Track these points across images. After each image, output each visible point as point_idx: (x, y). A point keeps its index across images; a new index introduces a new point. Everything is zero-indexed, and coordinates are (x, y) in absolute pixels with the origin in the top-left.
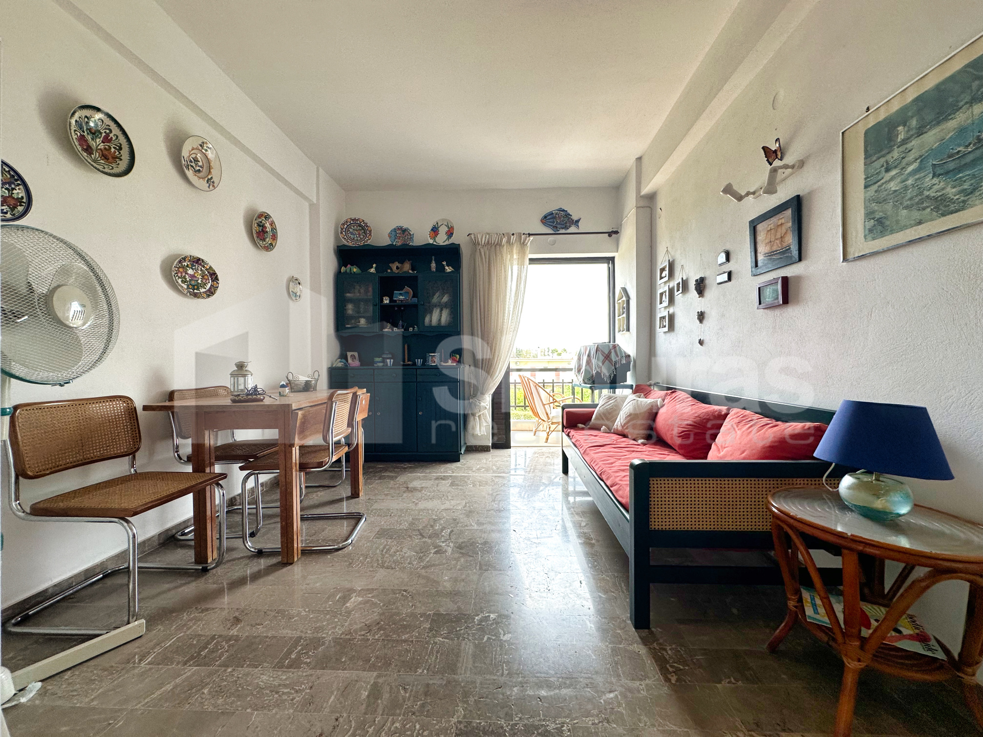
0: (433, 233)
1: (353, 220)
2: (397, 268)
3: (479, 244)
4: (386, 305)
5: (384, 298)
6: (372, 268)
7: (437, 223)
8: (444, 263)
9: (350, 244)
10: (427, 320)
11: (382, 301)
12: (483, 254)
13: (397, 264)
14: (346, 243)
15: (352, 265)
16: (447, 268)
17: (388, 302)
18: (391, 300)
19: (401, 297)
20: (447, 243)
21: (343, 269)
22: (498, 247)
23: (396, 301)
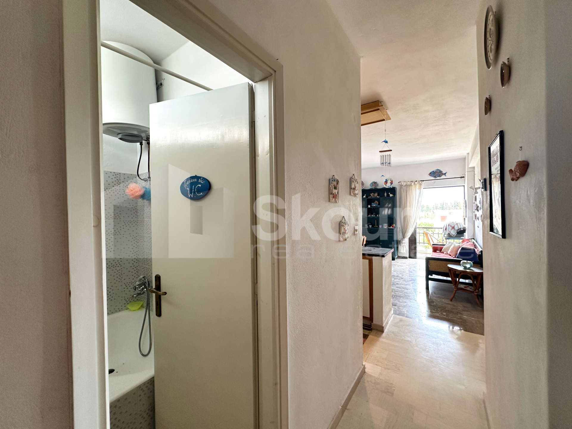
2: (373, 195)
3: (402, 185)
6: (364, 196)
7: (387, 179)
8: (390, 193)
10: (383, 213)
11: (368, 206)
12: (404, 189)
13: (373, 194)
16: (390, 195)
17: (370, 207)
18: (371, 206)
19: (374, 205)
22: (410, 186)
23: (372, 206)
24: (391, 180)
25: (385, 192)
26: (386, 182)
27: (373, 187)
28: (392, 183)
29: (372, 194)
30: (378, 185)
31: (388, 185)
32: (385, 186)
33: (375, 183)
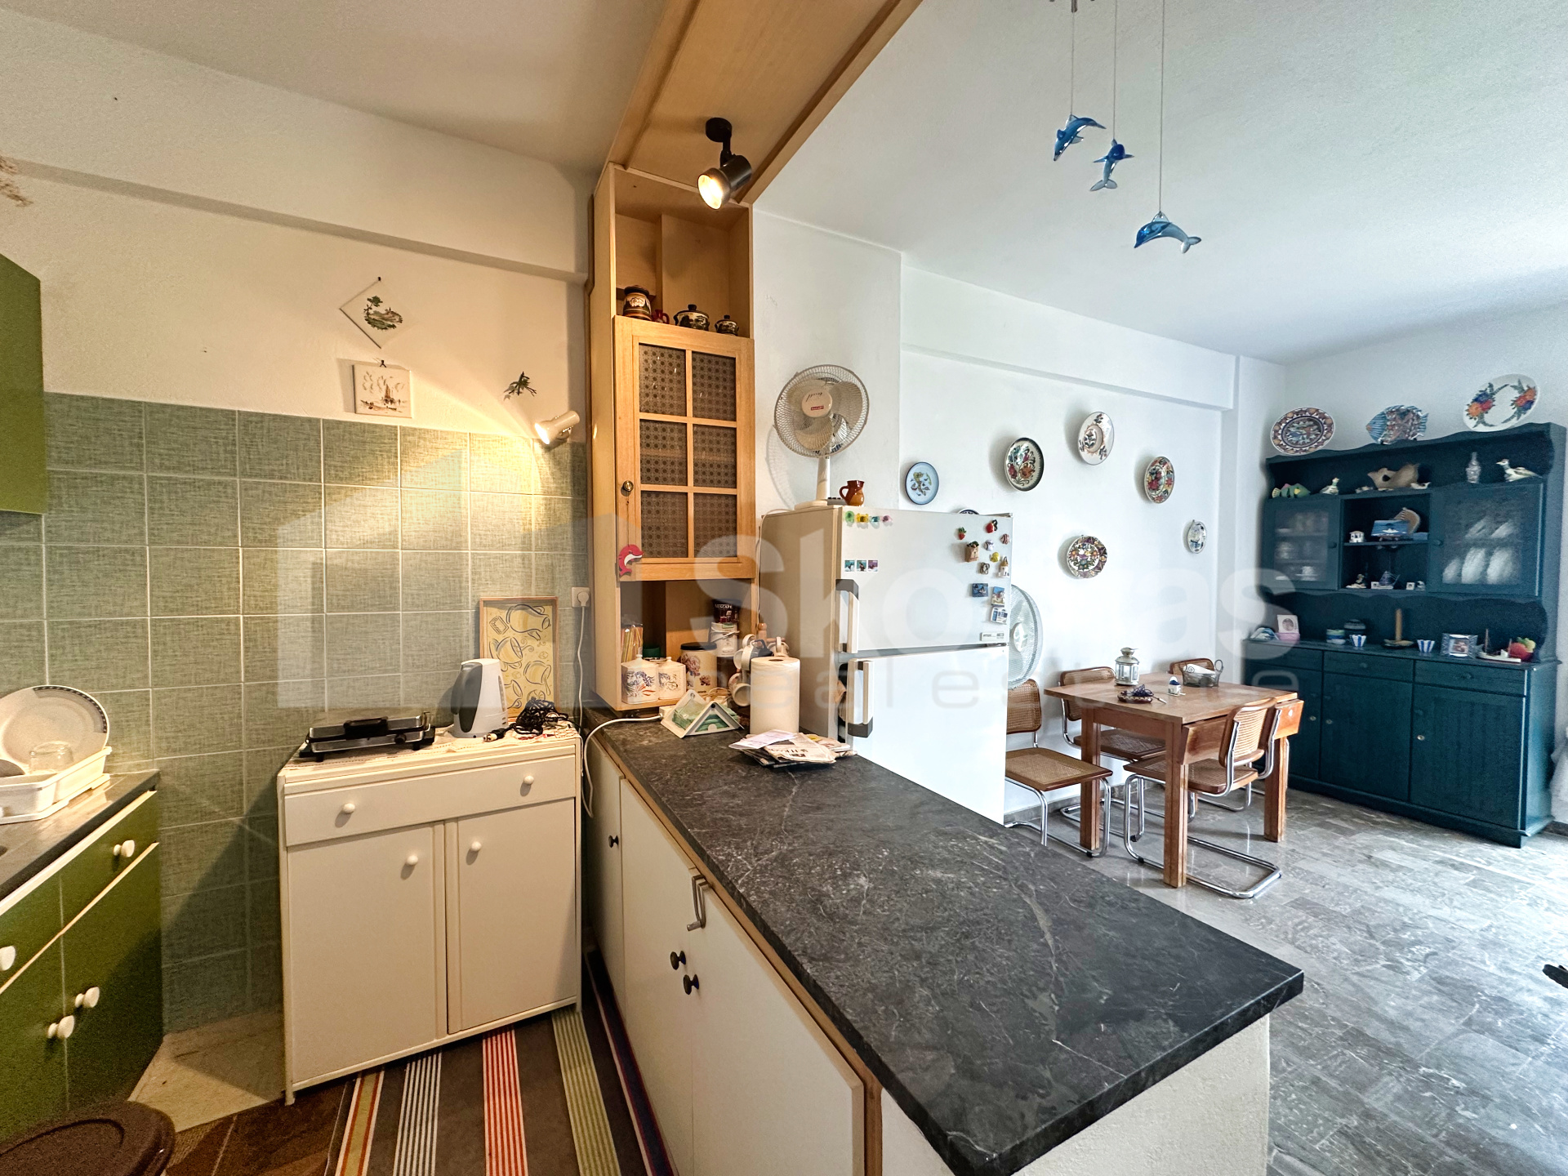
0: (1477, 405)
1: (1297, 413)
4: (1357, 547)
5: (1353, 534)
7: (1491, 386)
8: (1505, 463)
9: (1291, 453)
10: (1449, 573)
11: (1348, 538)
13: (1385, 472)
14: (1282, 452)
15: (1292, 484)
16: (1510, 471)
17: (1360, 540)
18: (1368, 537)
19: (1390, 531)
21: (1276, 492)
23: (1377, 539)
24: (1519, 388)
25: (1474, 455)
26: (1484, 400)
27: (1389, 438)
28: (1525, 402)
29: (1378, 477)
30: (1421, 423)
31: (1501, 418)
32: (1471, 425)
33: (1403, 414)
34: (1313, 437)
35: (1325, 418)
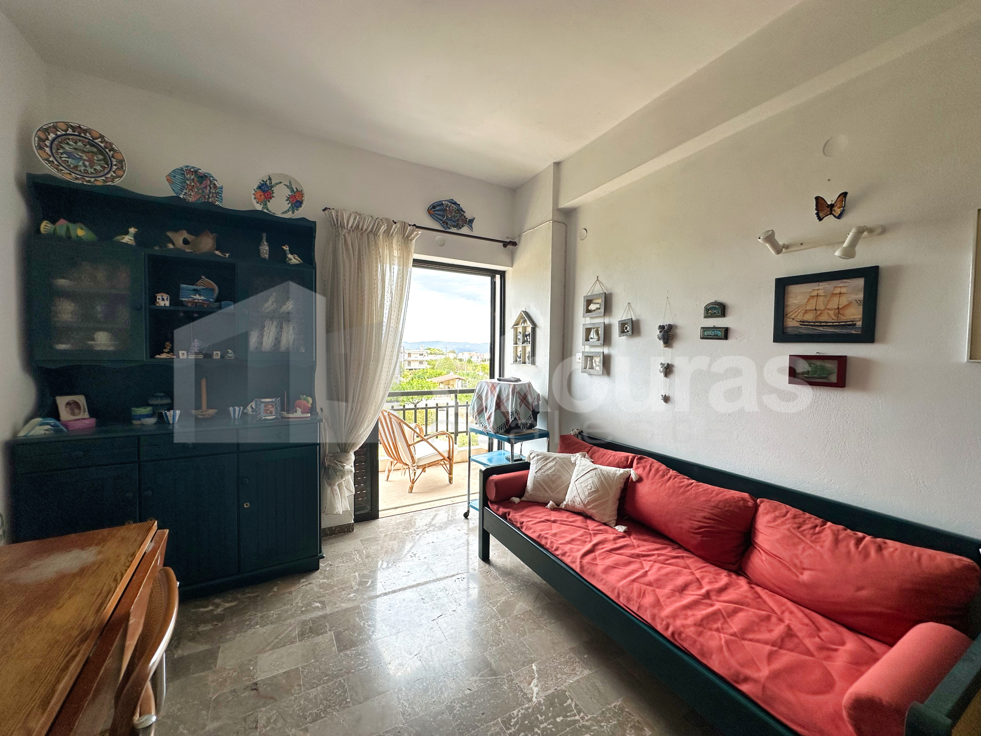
0: (260, 192)
1: (73, 128)
2: (186, 242)
3: (343, 227)
4: (163, 310)
5: (159, 296)
6: (127, 233)
7: (270, 179)
8: (286, 248)
9: (68, 177)
11: (153, 300)
13: (185, 235)
14: (54, 172)
15: (73, 221)
17: (167, 303)
18: (175, 301)
19: (197, 297)
20: (289, 215)
21: (45, 227)
23: (184, 302)
24: (290, 187)
25: (264, 236)
26: (265, 190)
27: (190, 198)
28: (295, 200)
31: (279, 207)
32: (259, 207)
34: (98, 168)
35: (112, 149)
